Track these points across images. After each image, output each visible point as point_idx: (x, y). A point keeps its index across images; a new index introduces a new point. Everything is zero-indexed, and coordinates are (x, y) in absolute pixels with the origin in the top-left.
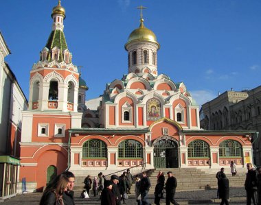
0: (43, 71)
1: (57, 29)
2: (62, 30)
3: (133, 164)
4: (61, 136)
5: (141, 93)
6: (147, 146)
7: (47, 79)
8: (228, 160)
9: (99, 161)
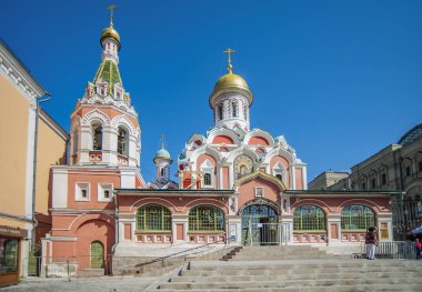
0: (81, 110)
1: (107, 59)
2: (114, 61)
3: (209, 240)
4: (108, 200)
5: (226, 149)
6: (231, 213)
7: (86, 122)
8: (355, 234)
9: (159, 235)
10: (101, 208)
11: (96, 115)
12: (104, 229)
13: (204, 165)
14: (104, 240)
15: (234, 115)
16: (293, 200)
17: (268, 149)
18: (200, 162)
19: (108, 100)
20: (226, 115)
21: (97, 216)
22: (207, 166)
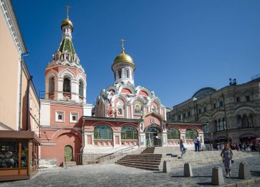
0: (57, 67)
1: (67, 38)
2: (70, 39)
3: (131, 145)
4: (75, 122)
5: (129, 96)
6: (141, 131)
7: (61, 75)
8: (190, 141)
9: (106, 142)
10: (72, 126)
11: (67, 72)
12: (73, 138)
13: (118, 104)
14: (73, 145)
15: (128, 77)
16: (167, 125)
17: (148, 98)
18: (116, 102)
19: (74, 64)
20: (123, 76)
21: (69, 131)
22: (120, 104)
